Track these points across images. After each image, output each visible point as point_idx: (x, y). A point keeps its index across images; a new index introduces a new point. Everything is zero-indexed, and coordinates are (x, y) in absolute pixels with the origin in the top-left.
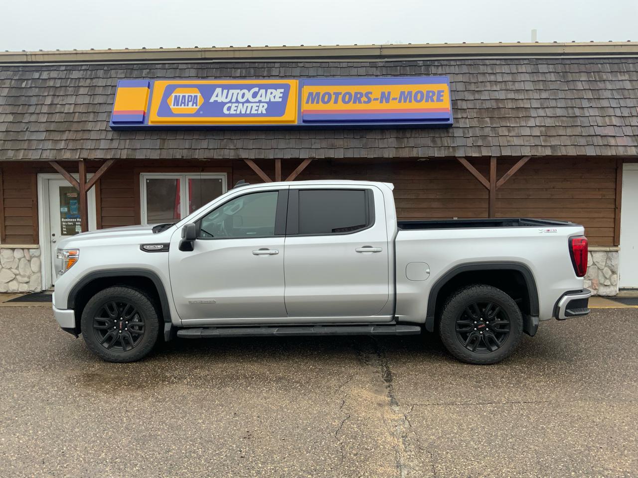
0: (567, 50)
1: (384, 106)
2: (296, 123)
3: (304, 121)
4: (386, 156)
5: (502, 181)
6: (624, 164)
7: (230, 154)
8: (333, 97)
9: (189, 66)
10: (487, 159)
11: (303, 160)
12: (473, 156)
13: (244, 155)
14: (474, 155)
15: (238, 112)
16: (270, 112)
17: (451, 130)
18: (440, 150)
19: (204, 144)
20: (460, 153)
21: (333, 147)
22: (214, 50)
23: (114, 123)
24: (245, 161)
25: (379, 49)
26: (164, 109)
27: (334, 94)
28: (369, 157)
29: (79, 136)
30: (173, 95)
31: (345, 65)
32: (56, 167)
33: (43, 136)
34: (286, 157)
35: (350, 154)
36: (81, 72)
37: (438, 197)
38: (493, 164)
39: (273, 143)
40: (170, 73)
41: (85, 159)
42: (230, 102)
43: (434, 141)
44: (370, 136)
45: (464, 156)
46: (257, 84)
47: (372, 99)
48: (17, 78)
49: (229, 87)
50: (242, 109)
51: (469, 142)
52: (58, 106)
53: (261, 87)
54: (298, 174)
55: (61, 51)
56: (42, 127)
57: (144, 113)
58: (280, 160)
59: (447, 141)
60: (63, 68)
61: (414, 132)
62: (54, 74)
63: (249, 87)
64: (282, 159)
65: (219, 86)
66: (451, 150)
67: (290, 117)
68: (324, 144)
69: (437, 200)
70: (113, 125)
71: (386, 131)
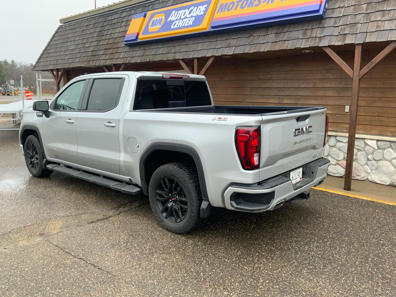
1: (269, 6)
2: (207, 30)
3: (213, 27)
5: (366, 69)
7: (170, 57)
11: (209, 58)
12: (336, 44)
13: (178, 56)
16: (195, 23)
17: (324, 21)
18: (307, 41)
19: (161, 51)
20: (325, 43)
21: (229, 46)
23: (126, 41)
24: (178, 60)
26: (146, 31)
28: (250, 52)
29: (115, 51)
30: (152, 20)
33: (102, 52)
36: (126, 12)
38: (358, 52)
39: (194, 47)
41: (113, 64)
42: (177, 20)
43: (305, 34)
45: (327, 45)
46: (193, 4)
47: (262, 2)
48: (104, 21)
49: (178, 10)
50: (181, 24)
51: (336, 31)
52: (113, 34)
53: (195, 5)
54: (207, 68)
56: (104, 47)
57: (138, 33)
58: (196, 59)
59: (317, 32)
60: (120, 12)
62: (116, 16)
63: (189, 7)
64: (198, 59)
66: (317, 40)
67: (205, 26)
68: (224, 44)
69: (332, 89)
70: (125, 43)
71: (270, 28)
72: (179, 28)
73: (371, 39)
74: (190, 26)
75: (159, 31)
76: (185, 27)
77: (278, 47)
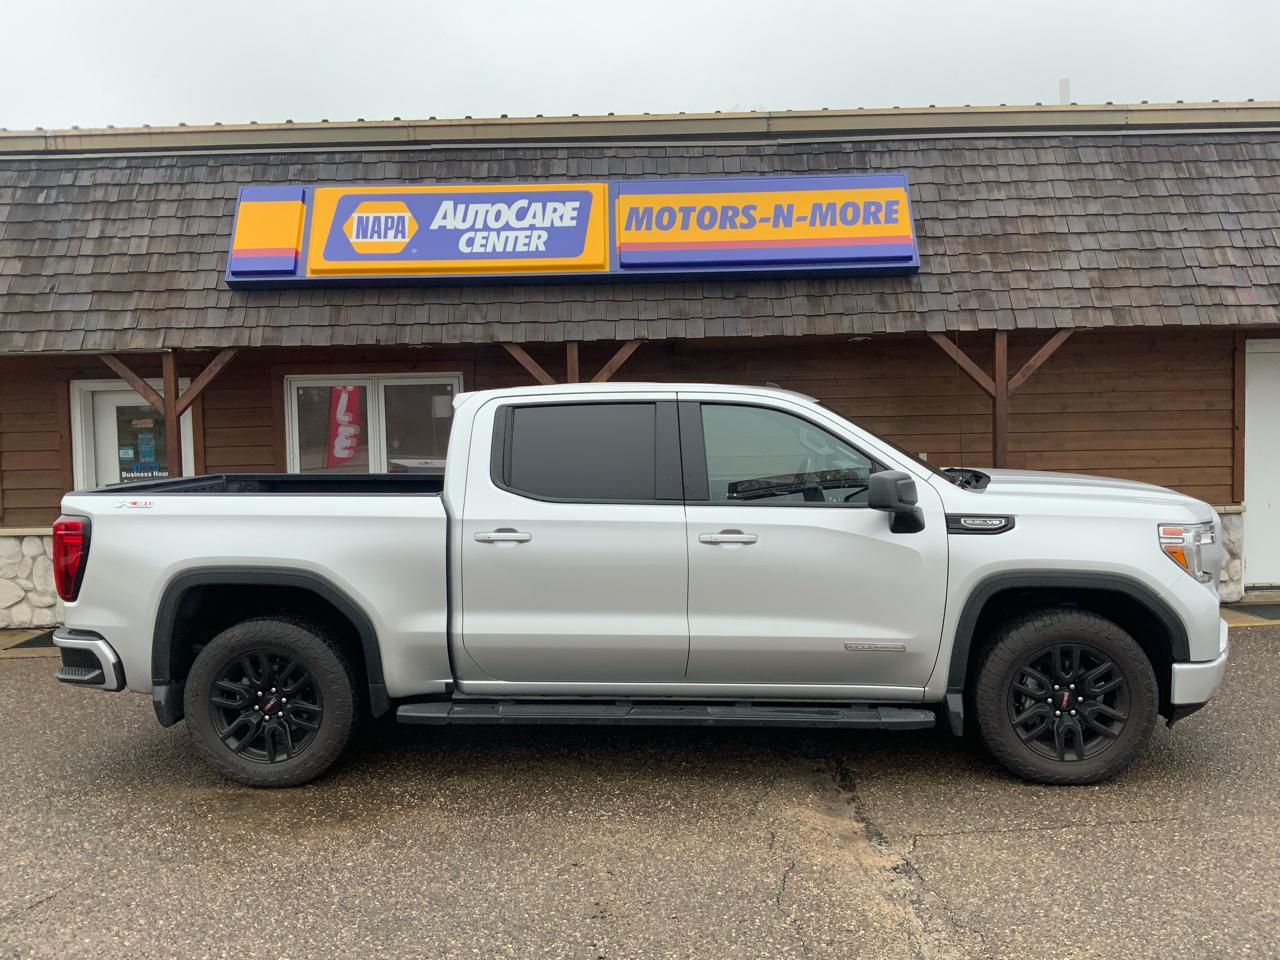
0: (1134, 120)
1: (783, 234)
2: (607, 270)
3: (623, 266)
4: (789, 332)
5: (1018, 379)
6: (1248, 341)
7: (474, 335)
8: (680, 217)
9: (384, 157)
10: (990, 335)
11: (622, 343)
12: (961, 329)
13: (503, 335)
14: (963, 328)
15: (489, 249)
16: (552, 248)
17: (915, 280)
18: (895, 320)
19: (421, 314)
20: (935, 325)
21: (682, 317)
22: (433, 125)
23: (234, 274)
24: (506, 347)
25: (765, 121)
26: (338, 245)
27: (680, 211)
28: (754, 335)
29: (162, 301)
30: (355, 216)
31: (697, 152)
32: (116, 366)
33: (86, 303)
34: (588, 338)
35: (716, 330)
36: (161, 170)
37: (888, 413)
38: (1001, 344)
39: (562, 311)
40: (344, 172)
41: (175, 349)
42: (472, 228)
43: (882, 302)
44: (755, 293)
45: (943, 330)
46: (525, 193)
47: (757, 220)
48: (27, 184)
49: (469, 199)
50: (496, 243)
51: (953, 303)
52: (116, 240)
53: (533, 198)
54: (614, 371)
55: (116, 129)
56: (84, 285)
57: (297, 253)
58: (576, 345)
59: (908, 302)
60: (124, 163)
61: (842, 284)
62: (104, 176)
63: (509, 199)
64: (580, 343)
65: (448, 197)
66: (917, 318)
67: (595, 256)
68: (664, 310)
69: (885, 419)
70: (233, 279)
71: (787, 283)
72: (494, 255)
73: (1027, 322)
74: (537, 254)
75: (405, 254)
76: (515, 255)
77: (826, 327)
